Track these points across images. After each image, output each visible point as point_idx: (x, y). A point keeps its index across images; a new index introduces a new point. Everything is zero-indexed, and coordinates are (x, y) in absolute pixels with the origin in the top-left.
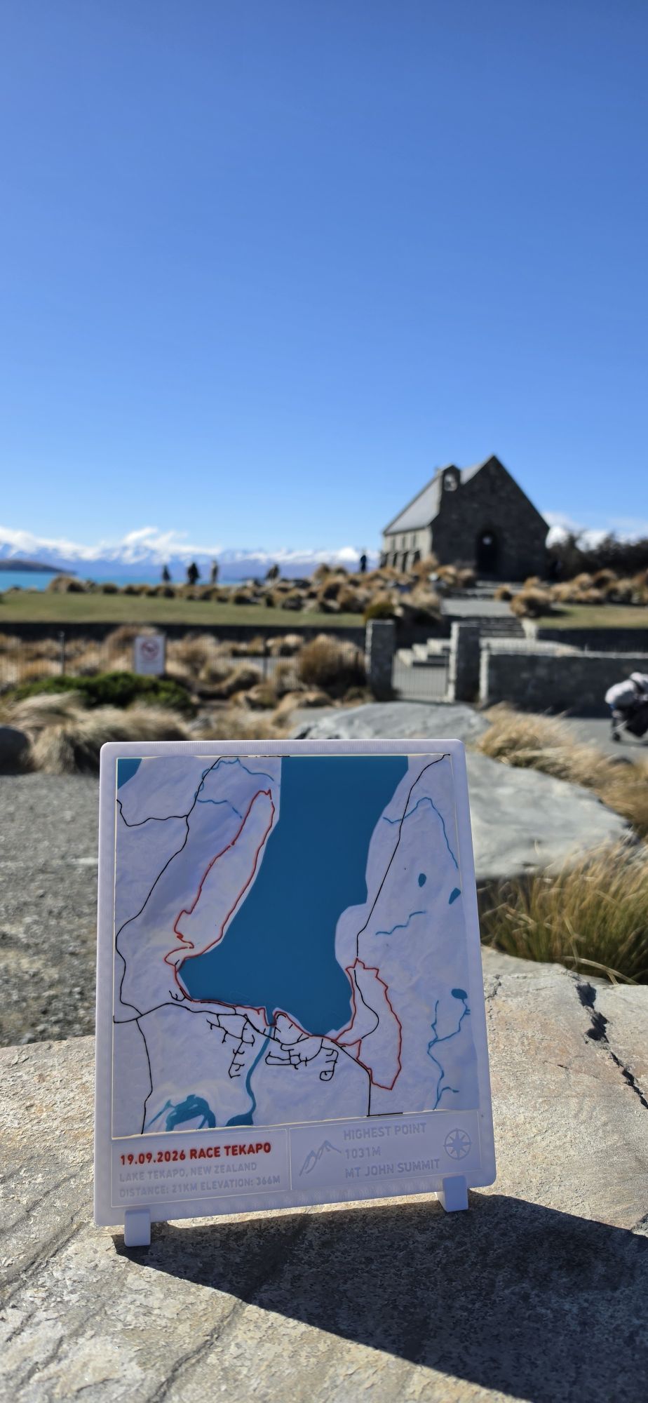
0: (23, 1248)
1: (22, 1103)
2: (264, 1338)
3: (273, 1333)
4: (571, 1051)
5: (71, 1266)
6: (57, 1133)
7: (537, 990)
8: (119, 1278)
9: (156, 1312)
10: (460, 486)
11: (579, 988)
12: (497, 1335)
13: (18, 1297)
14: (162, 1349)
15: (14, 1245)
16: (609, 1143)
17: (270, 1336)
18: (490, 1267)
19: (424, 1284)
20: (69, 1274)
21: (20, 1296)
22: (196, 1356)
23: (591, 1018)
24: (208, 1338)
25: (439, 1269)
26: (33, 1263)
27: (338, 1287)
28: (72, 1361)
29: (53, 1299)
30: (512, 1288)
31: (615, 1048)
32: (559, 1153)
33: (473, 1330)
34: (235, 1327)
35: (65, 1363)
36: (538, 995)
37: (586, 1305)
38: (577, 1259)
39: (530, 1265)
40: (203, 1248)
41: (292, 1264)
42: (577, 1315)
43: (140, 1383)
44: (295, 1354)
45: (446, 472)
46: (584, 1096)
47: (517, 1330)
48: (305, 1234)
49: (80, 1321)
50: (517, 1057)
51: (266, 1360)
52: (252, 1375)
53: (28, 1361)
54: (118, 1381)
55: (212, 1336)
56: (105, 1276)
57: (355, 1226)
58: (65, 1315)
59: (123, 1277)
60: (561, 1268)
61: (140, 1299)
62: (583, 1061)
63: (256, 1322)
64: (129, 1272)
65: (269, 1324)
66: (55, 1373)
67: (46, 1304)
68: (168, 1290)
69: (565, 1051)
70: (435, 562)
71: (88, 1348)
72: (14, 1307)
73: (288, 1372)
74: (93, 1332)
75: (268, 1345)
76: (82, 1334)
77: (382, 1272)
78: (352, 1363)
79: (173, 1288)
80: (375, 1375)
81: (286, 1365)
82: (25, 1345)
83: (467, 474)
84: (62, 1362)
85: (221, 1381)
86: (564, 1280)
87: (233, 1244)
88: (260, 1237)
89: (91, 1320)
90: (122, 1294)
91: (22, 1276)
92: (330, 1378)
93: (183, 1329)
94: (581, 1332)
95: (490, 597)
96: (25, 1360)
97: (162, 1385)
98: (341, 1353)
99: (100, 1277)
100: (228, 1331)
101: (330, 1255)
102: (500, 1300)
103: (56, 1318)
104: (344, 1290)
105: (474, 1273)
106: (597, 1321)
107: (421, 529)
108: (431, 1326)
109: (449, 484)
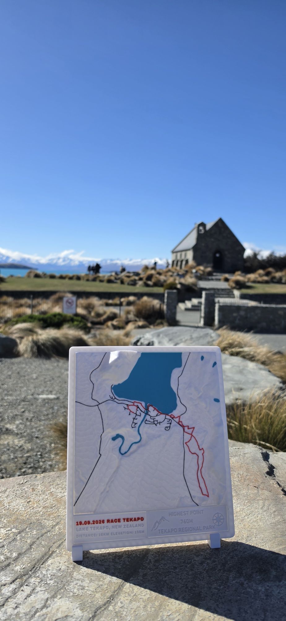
0: (30, 561)
1: (25, 500)
2: (132, 600)
3: (136, 598)
4: (259, 480)
5: (50, 569)
6: (41, 513)
7: (244, 454)
8: (70, 574)
9: (86, 588)
11: (262, 453)
12: (230, 600)
13: (28, 581)
14: (90, 604)
15: (25, 560)
16: (276, 520)
17: (135, 598)
18: (227, 571)
19: (199, 578)
20: (49, 572)
21: (29, 581)
22: (104, 607)
23: (268, 466)
24: (109, 599)
25: (205, 572)
26: (34, 567)
27: (163, 579)
28: (52, 608)
29: (43, 583)
30: (236, 580)
31: (278, 480)
32: (255, 524)
33: (220, 598)
34: (120, 595)
35: (49, 609)
36: (245, 456)
37: (268, 588)
38: (264, 569)
39: (244, 571)
40: (105, 562)
41: (143, 569)
42: (264, 592)
43: (81, 617)
44: (145, 606)
45: (199, 225)
46: (265, 500)
47: (239, 598)
48: (148, 557)
49: (55, 592)
50: (236, 483)
51: (133, 609)
52: (128, 615)
53: (34, 608)
54: (72, 617)
55: (110, 598)
56: (64, 573)
57: (169, 553)
58: (48, 589)
59: (72, 574)
60: (257, 572)
61: (80, 583)
62: (265, 485)
63: (128, 593)
64: (74, 571)
65: (134, 594)
66: (46, 613)
67: (40, 584)
68: (91, 579)
69: (256, 480)
71: (59, 603)
72: (27, 585)
73: (142, 614)
74: (60, 596)
75: (134, 603)
76: (56, 597)
77: (181, 573)
78: (170, 610)
79: (93, 578)
80: (179, 616)
81: (142, 611)
82: (32, 601)
84: (48, 608)
85: (115, 617)
86: (258, 577)
87: (117, 560)
88: (129, 558)
89: (59, 591)
90: (72, 581)
91: (29, 573)
92: (161, 616)
93: (98, 595)
94: (266, 599)
95: (219, 280)
96: (33, 607)
97: (90, 618)
98: (165, 606)
99: (62, 574)
100: (117, 596)
101: (159, 566)
102: (231, 585)
103: (45, 590)
104: (165, 580)
105: (220, 574)
106: (273, 594)
108: (202, 596)
109: (201, 230)
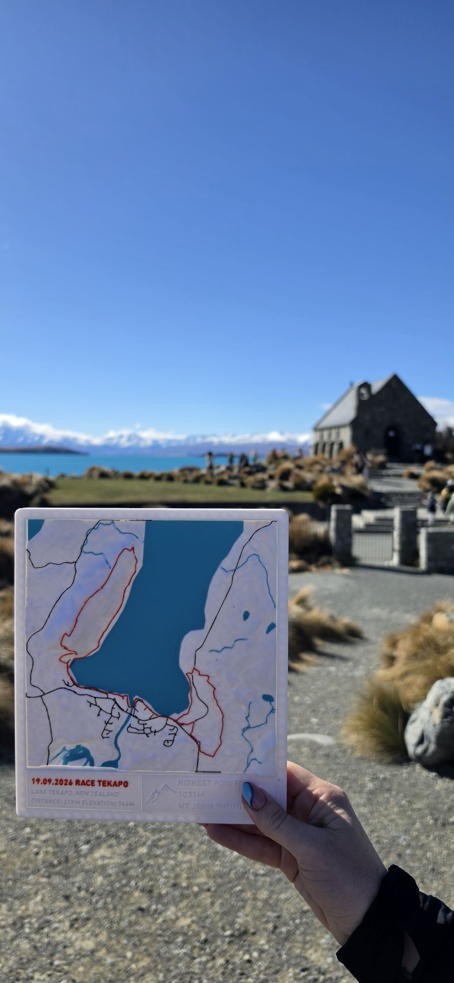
10: (372, 397)
45: (361, 387)
83: (376, 387)
95: (400, 476)
107: (343, 426)
109: (362, 394)
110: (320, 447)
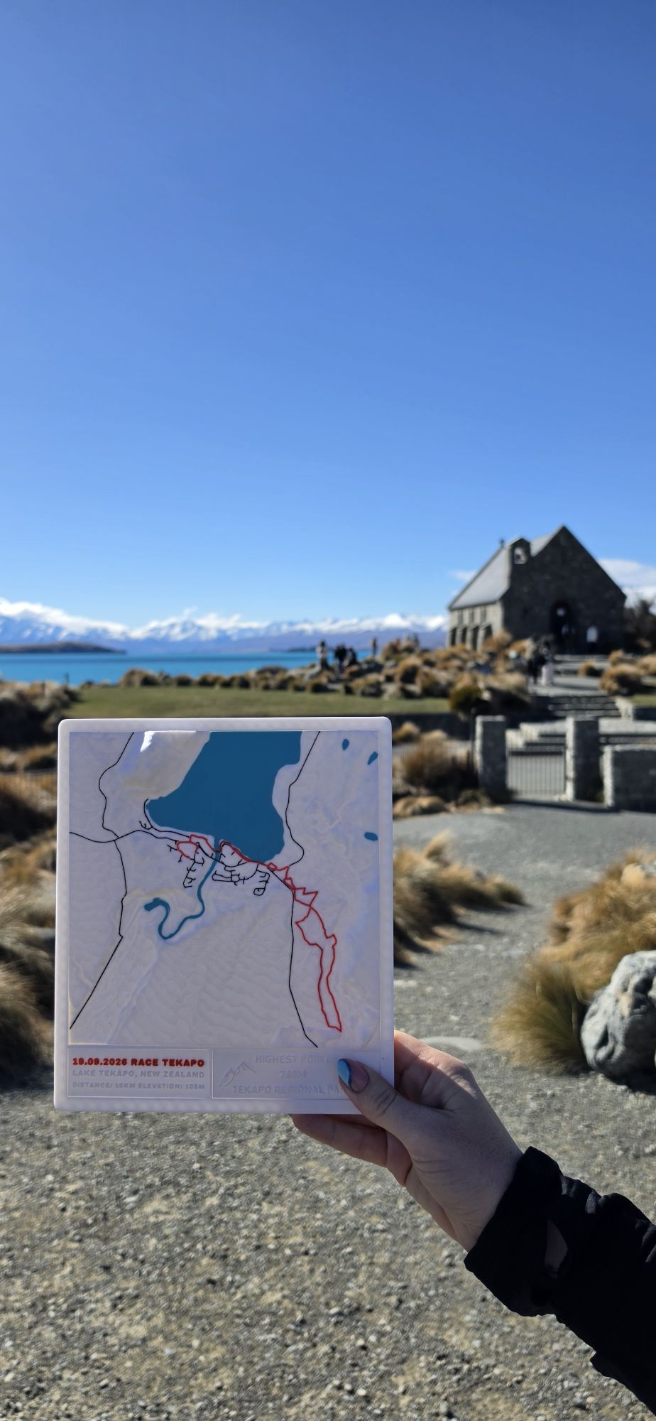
10: (530, 558)
45: (515, 546)
70: (508, 637)
83: (537, 546)
95: (574, 673)
107: (493, 603)
109: (519, 557)
110: (459, 633)
